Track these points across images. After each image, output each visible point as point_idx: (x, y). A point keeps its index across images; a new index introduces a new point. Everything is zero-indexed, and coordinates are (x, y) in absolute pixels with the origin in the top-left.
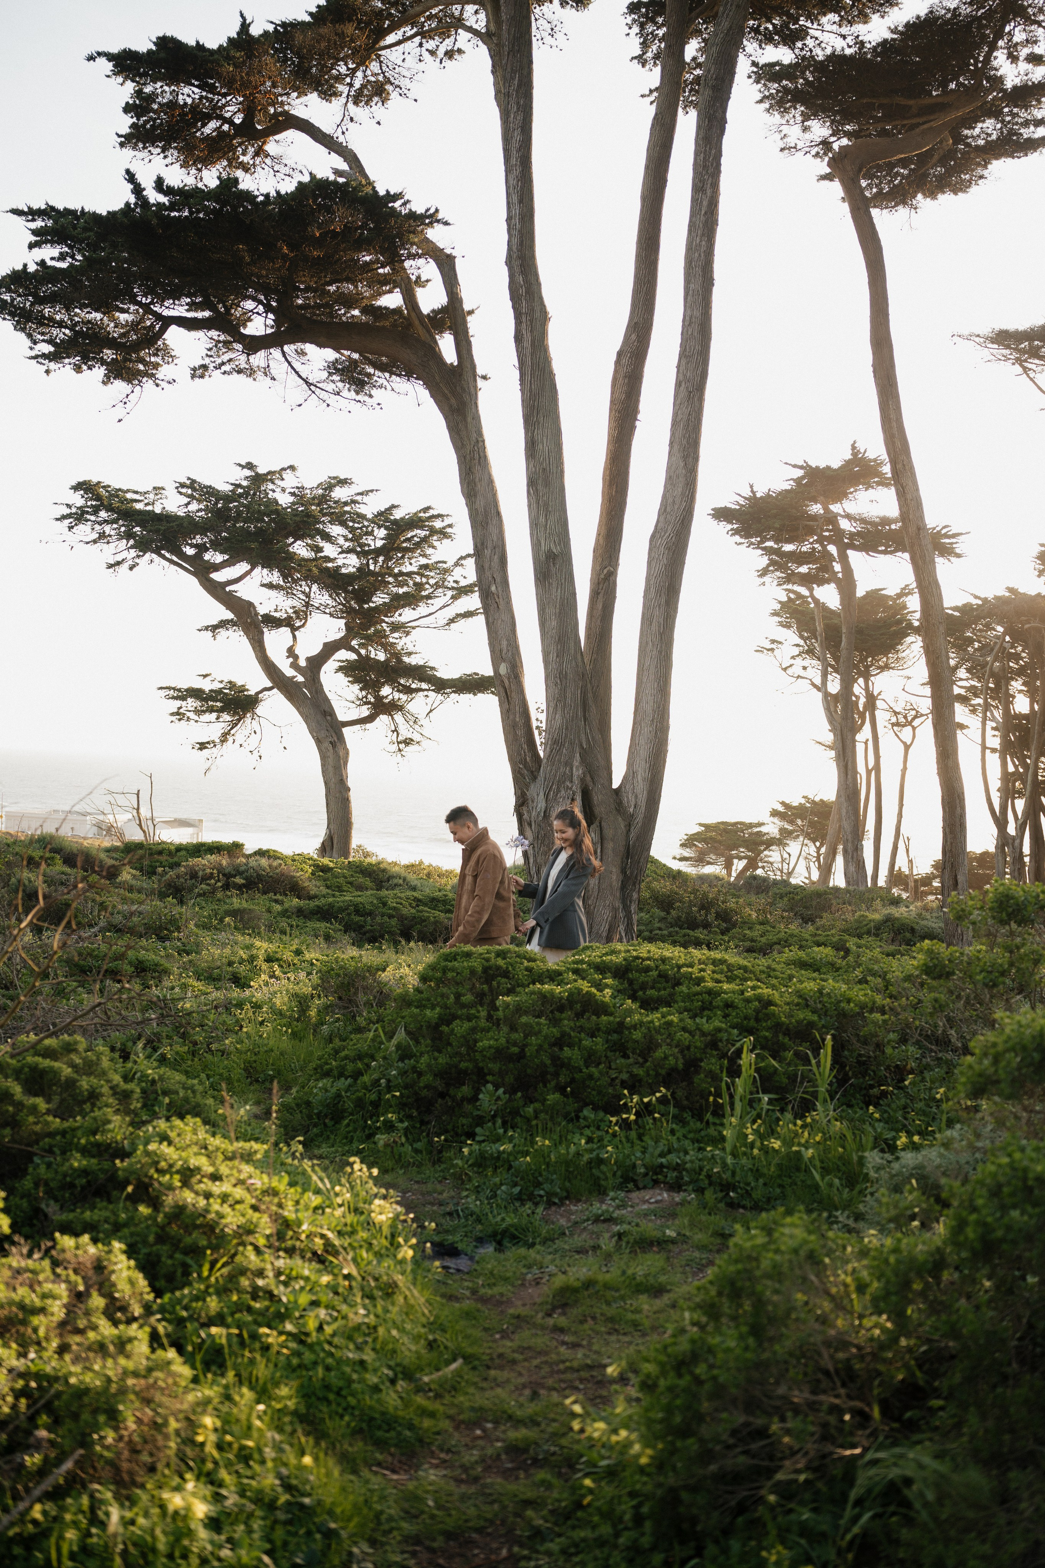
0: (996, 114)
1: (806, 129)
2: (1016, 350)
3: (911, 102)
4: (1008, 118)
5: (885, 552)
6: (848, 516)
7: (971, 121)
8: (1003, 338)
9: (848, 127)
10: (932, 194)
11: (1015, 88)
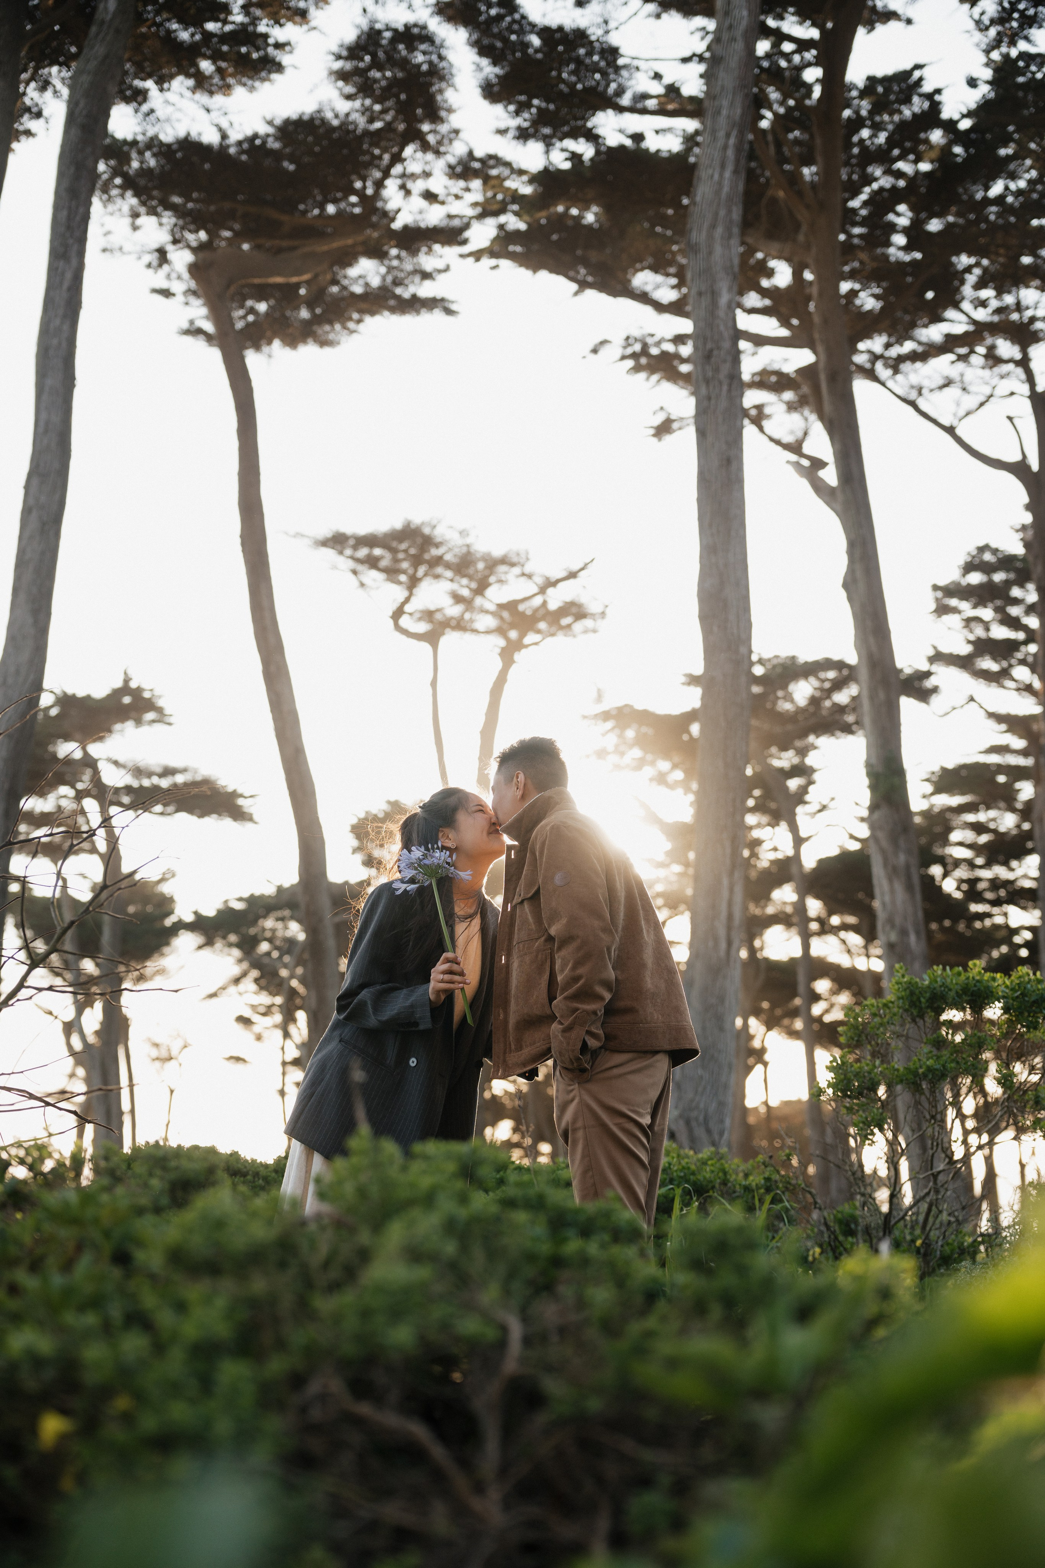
0: (378, 254)
1: (135, 228)
2: (352, 558)
3: (285, 218)
4: (395, 263)
5: (162, 814)
6: (116, 763)
7: (348, 258)
8: (337, 541)
9: (191, 237)
10: (292, 341)
11: (406, 228)
